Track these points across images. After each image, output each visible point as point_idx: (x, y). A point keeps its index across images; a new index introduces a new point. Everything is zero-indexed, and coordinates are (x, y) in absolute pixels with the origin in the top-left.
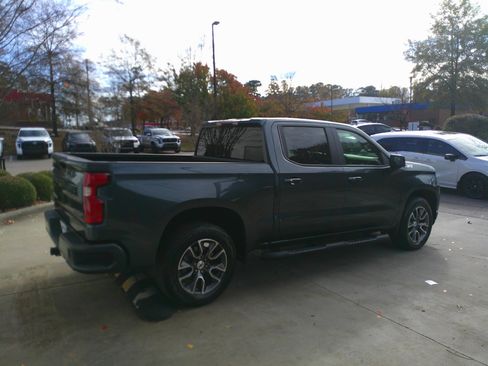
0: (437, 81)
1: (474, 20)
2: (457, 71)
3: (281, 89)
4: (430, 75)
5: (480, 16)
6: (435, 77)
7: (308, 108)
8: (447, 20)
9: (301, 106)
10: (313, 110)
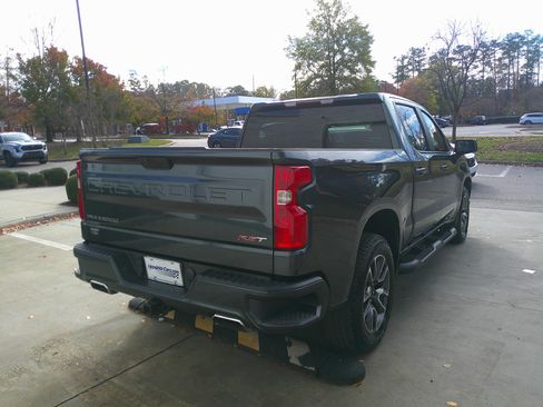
0: (318, 80)
1: (346, 19)
2: (335, 70)
3: (143, 86)
4: (310, 73)
5: (350, 16)
6: (317, 76)
7: (189, 108)
8: (321, 18)
9: (180, 105)
10: (195, 108)
